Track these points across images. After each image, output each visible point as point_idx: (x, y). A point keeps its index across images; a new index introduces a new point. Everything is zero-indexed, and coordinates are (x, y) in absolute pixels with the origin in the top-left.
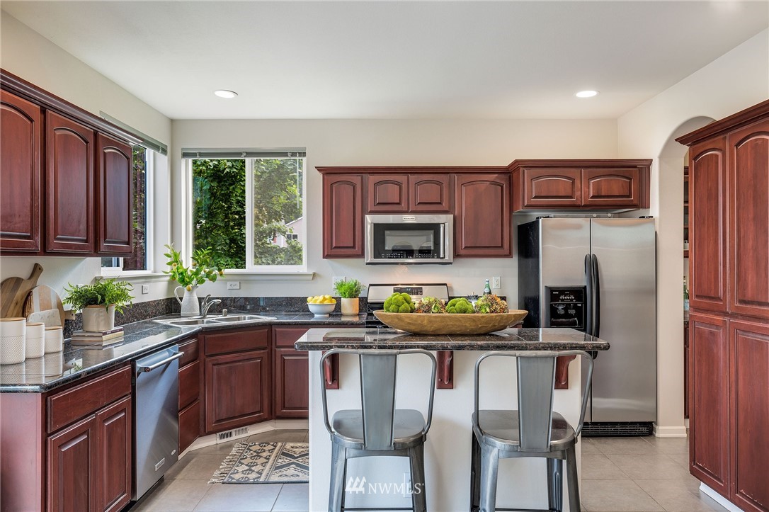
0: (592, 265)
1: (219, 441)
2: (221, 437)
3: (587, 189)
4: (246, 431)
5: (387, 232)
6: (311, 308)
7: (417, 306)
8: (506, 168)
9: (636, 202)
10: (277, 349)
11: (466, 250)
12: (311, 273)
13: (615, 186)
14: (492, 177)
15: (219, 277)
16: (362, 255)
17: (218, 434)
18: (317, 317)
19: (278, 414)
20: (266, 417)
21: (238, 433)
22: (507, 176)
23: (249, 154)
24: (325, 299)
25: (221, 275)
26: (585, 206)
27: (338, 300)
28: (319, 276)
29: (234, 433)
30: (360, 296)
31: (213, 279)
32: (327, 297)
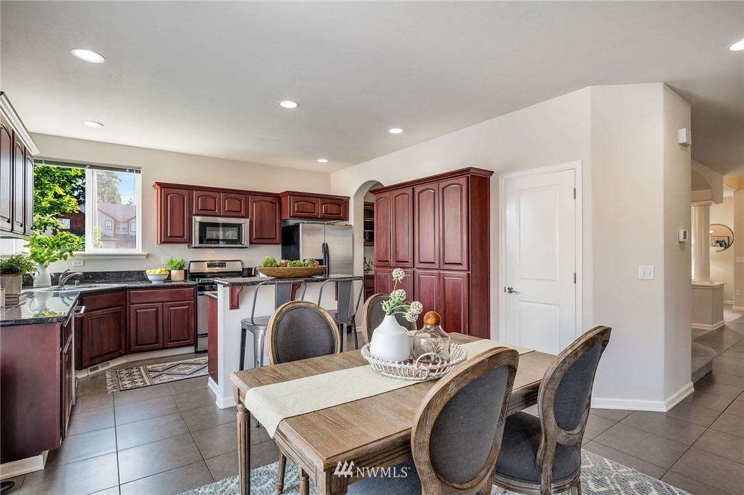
0: (326, 249)
1: (90, 373)
2: (91, 370)
3: (321, 210)
4: (108, 364)
5: (207, 228)
6: (150, 278)
7: (279, 264)
8: (278, 194)
9: (343, 218)
10: (131, 306)
11: (257, 240)
12: (146, 254)
13: (334, 209)
14: (270, 199)
15: (69, 257)
16: (189, 241)
17: (89, 368)
18: (154, 283)
19: (132, 350)
20: (123, 353)
21: (102, 366)
22: (278, 199)
23: (92, 167)
24: (162, 271)
25: (72, 255)
26: (321, 218)
27: (170, 271)
28: (151, 255)
29: (100, 367)
30: (185, 268)
31: (65, 258)
32: (163, 269)
